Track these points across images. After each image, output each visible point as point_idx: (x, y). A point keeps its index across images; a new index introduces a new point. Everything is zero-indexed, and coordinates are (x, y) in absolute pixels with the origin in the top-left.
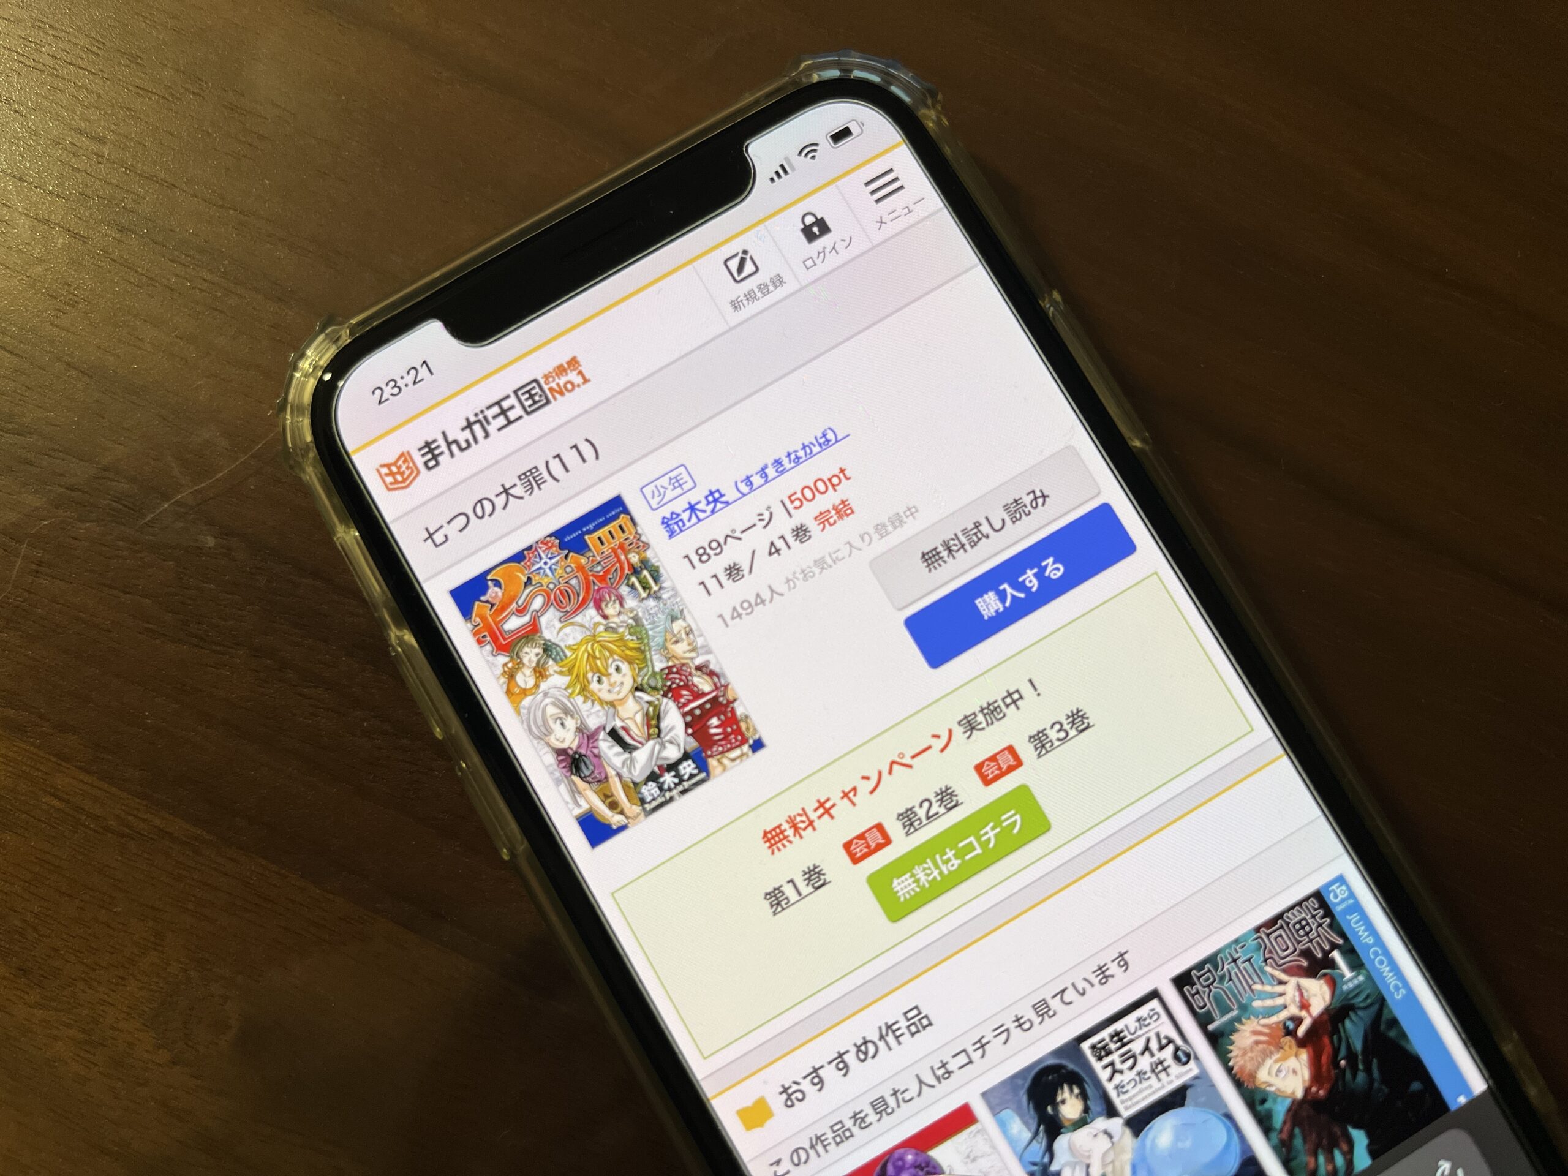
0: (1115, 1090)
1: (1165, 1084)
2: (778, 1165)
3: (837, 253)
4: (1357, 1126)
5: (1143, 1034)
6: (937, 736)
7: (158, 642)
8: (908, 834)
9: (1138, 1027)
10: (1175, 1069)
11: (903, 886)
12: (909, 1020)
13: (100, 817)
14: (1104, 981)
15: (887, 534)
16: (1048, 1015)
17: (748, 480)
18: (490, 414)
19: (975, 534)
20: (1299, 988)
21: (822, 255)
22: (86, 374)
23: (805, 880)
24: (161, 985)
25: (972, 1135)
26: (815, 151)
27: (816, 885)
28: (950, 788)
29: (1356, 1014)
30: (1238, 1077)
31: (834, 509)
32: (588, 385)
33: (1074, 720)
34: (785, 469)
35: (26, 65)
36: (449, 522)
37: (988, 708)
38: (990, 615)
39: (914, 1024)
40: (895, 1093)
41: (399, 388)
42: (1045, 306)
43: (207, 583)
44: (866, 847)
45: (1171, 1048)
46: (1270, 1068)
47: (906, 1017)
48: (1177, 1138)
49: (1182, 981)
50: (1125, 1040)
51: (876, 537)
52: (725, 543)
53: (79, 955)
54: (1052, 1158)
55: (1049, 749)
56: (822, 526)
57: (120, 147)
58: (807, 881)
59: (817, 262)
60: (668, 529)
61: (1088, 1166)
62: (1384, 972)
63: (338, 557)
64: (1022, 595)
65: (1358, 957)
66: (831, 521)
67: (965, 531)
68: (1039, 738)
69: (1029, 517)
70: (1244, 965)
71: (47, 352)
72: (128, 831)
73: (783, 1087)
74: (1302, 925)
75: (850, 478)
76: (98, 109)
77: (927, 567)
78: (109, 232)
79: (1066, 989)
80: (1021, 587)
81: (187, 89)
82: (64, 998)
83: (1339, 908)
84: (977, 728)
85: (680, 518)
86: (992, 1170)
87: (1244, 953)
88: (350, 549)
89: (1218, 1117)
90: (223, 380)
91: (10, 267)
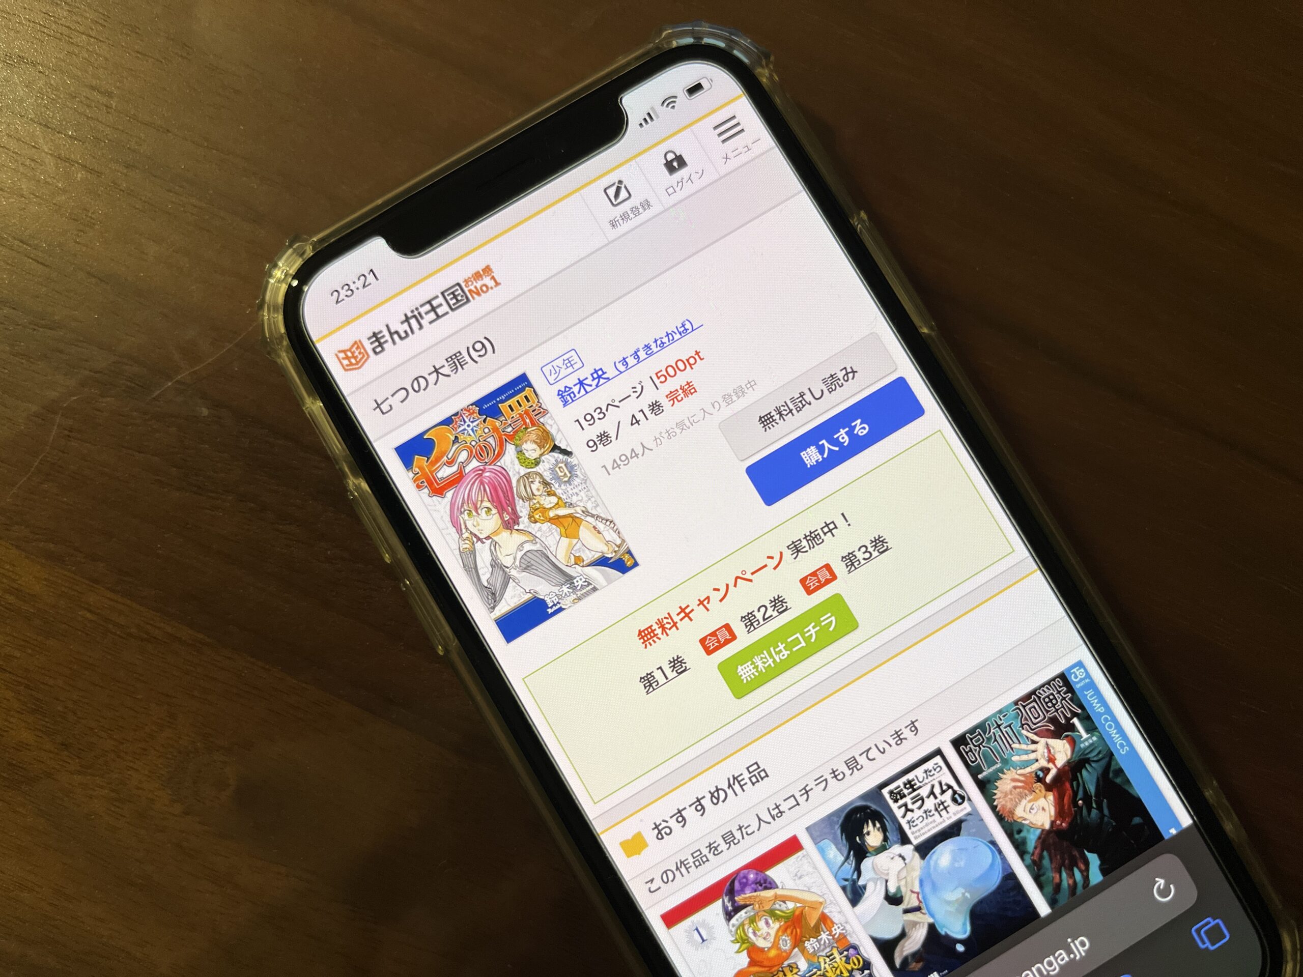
0: (908, 825)
1: (946, 819)
2: (652, 883)
3: (692, 183)
5: (929, 782)
6: (772, 558)
7: (166, 490)
8: (749, 632)
9: (925, 777)
10: (953, 808)
11: (745, 671)
12: (750, 773)
13: (124, 626)
14: (899, 742)
15: (732, 402)
16: (857, 768)
17: (624, 361)
18: (423, 310)
19: (801, 401)
20: (1047, 746)
21: (680, 184)
22: (103, 281)
23: (670, 667)
24: (175, 754)
25: (799, 859)
26: (674, 102)
27: (679, 671)
28: (781, 597)
29: (1091, 765)
30: (1000, 814)
31: (680, 389)
32: (499, 287)
33: (876, 544)
34: (652, 352)
35: (47, 35)
36: (393, 395)
37: (810, 536)
38: (812, 464)
39: (755, 775)
40: (740, 828)
41: (351, 290)
42: (854, 224)
43: (202, 444)
44: (717, 642)
45: (950, 791)
46: (1025, 808)
47: (749, 771)
48: (954, 860)
49: (959, 742)
50: (915, 787)
51: (723, 404)
52: (607, 410)
53: (110, 733)
55: (857, 567)
56: (671, 402)
57: (125, 100)
58: (672, 668)
59: (676, 189)
60: (562, 399)
61: (887, 881)
62: (1112, 734)
63: (307, 424)
64: (837, 449)
65: (1093, 723)
66: (679, 398)
67: (793, 400)
68: (850, 558)
69: (842, 388)
70: (1006, 729)
71: (72, 264)
72: (146, 636)
73: (655, 824)
74: (1051, 699)
75: (703, 359)
76: (105, 69)
77: (763, 427)
78: (117, 168)
79: (870, 748)
80: (836, 442)
81: (177, 54)
82: (99, 766)
83: (1078, 686)
84: (802, 550)
85: (572, 390)
86: (814, 885)
87: (1006, 721)
88: (316, 417)
89: (985, 844)
90: (211, 285)
91: (40, 196)
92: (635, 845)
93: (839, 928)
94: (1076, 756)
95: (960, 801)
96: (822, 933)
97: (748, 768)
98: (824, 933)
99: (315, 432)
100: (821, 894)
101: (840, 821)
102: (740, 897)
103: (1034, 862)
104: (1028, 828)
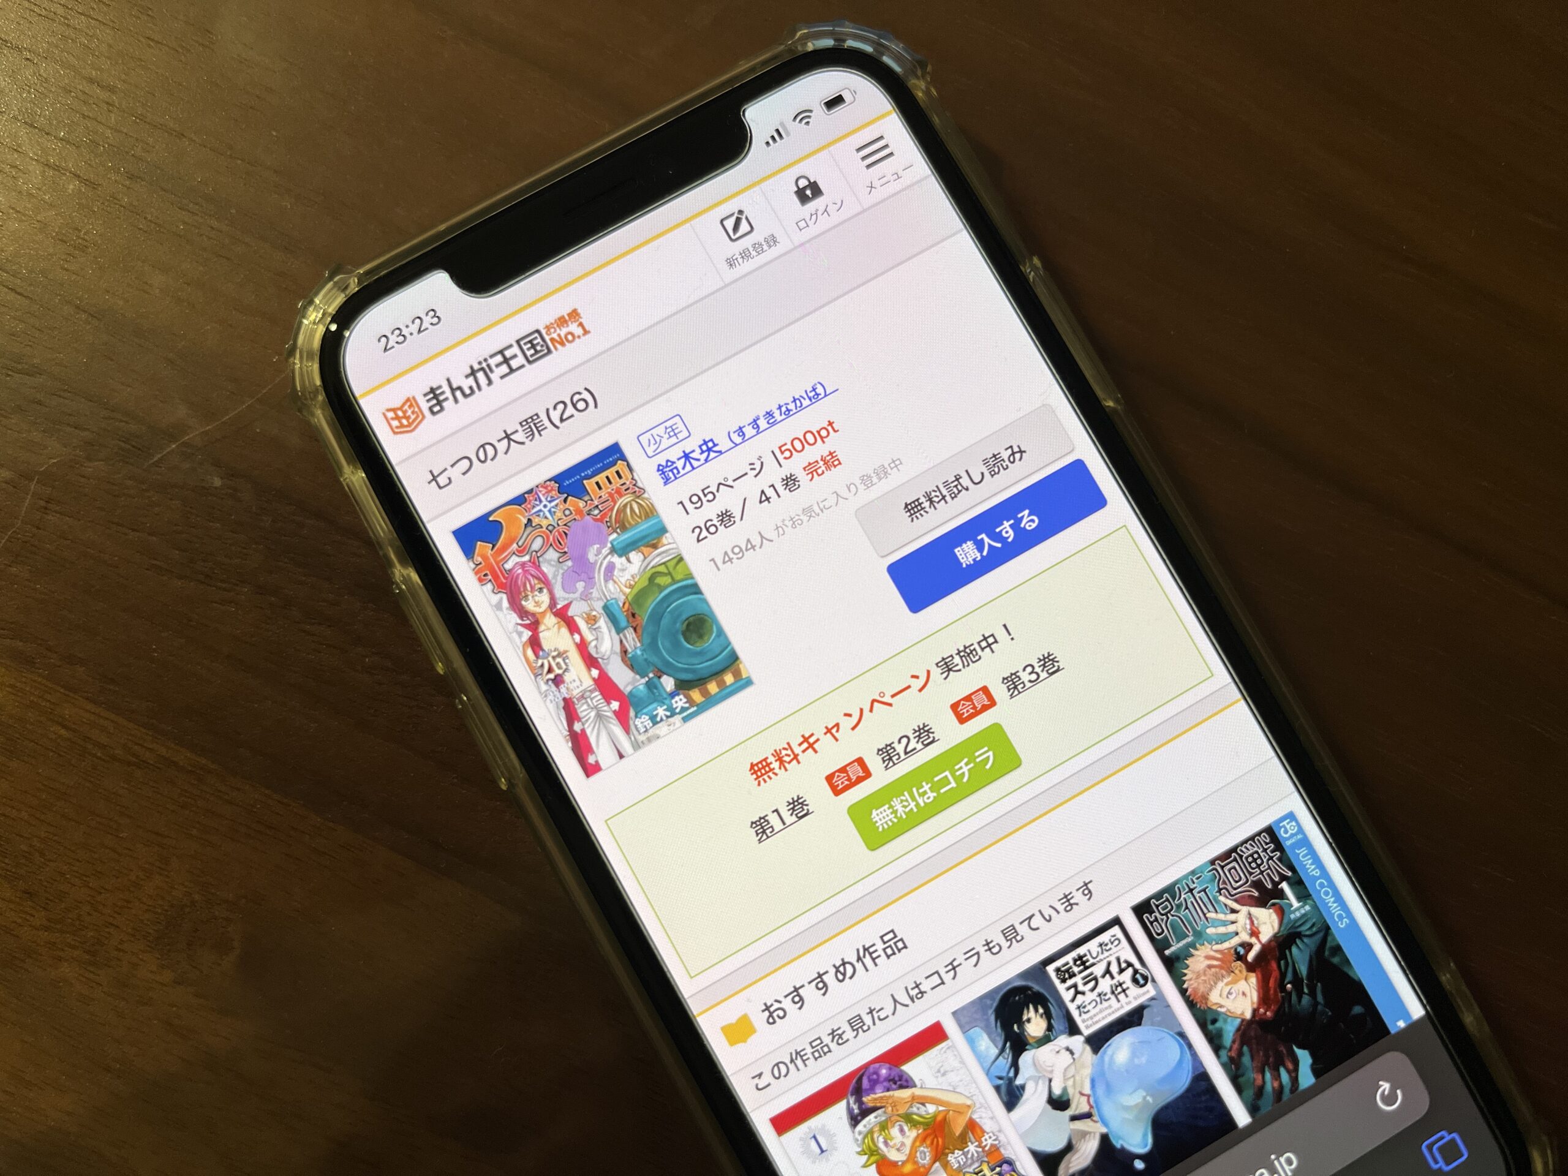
0: (1078, 1011)
1: (1124, 1005)
2: (759, 1078)
3: (829, 215)
5: (1105, 958)
6: (917, 677)
7: (165, 578)
8: (887, 768)
9: (1100, 951)
10: (1133, 991)
11: (881, 817)
12: (885, 943)
13: (106, 746)
14: (1069, 908)
15: (872, 485)
16: (1016, 940)
17: (740, 431)
18: (493, 362)
19: (956, 486)
20: (1250, 916)
21: (814, 217)
22: (95, 317)
23: (789, 810)
24: (166, 908)
25: (942, 1052)
26: (809, 117)
27: (799, 815)
28: (927, 725)
29: (1303, 941)
30: (1191, 999)
31: (822, 460)
32: (587, 336)
33: (1045, 663)
34: (776, 421)
36: (452, 466)
37: (964, 651)
38: (968, 563)
39: (890, 946)
40: (871, 1012)
41: (404, 336)
42: (1026, 271)
43: (212, 522)
44: (847, 780)
45: (1130, 970)
46: (1221, 991)
47: (883, 940)
48: (1134, 1054)
49: (1142, 910)
50: (1087, 964)
51: (861, 487)
52: (718, 491)
53: (85, 879)
55: (1021, 690)
56: (810, 476)
57: (130, 96)
58: (791, 811)
59: (809, 223)
60: (663, 476)
61: (1050, 1080)
62: (1329, 902)
63: (345, 498)
64: (999, 545)
65: (1306, 888)
66: (820, 471)
67: (946, 484)
68: (1012, 680)
69: (1007, 471)
70: (1200, 895)
71: (57, 295)
72: (134, 760)
73: (765, 1004)
74: (1254, 858)
75: (838, 431)
76: (109, 58)
77: (909, 516)
78: (118, 179)
79: (1033, 915)
80: (998, 537)
81: (197, 42)
82: (70, 921)
83: (1288, 843)
84: (954, 669)
85: (675, 465)
86: (961, 1083)
87: (1200, 884)
88: (357, 490)
89: (1173, 1036)
90: (231, 326)
91: (21, 211)
92: (739, 1031)
93: (990, 1137)
94: (1284, 930)
95: (1142, 982)
96: (969, 1144)
97: (882, 937)
98: (972, 1143)
99: (355, 510)
100: (969, 1095)
101: (995, 1005)
102: (869, 1098)
103: (1231, 1059)
104: (1226, 1017)
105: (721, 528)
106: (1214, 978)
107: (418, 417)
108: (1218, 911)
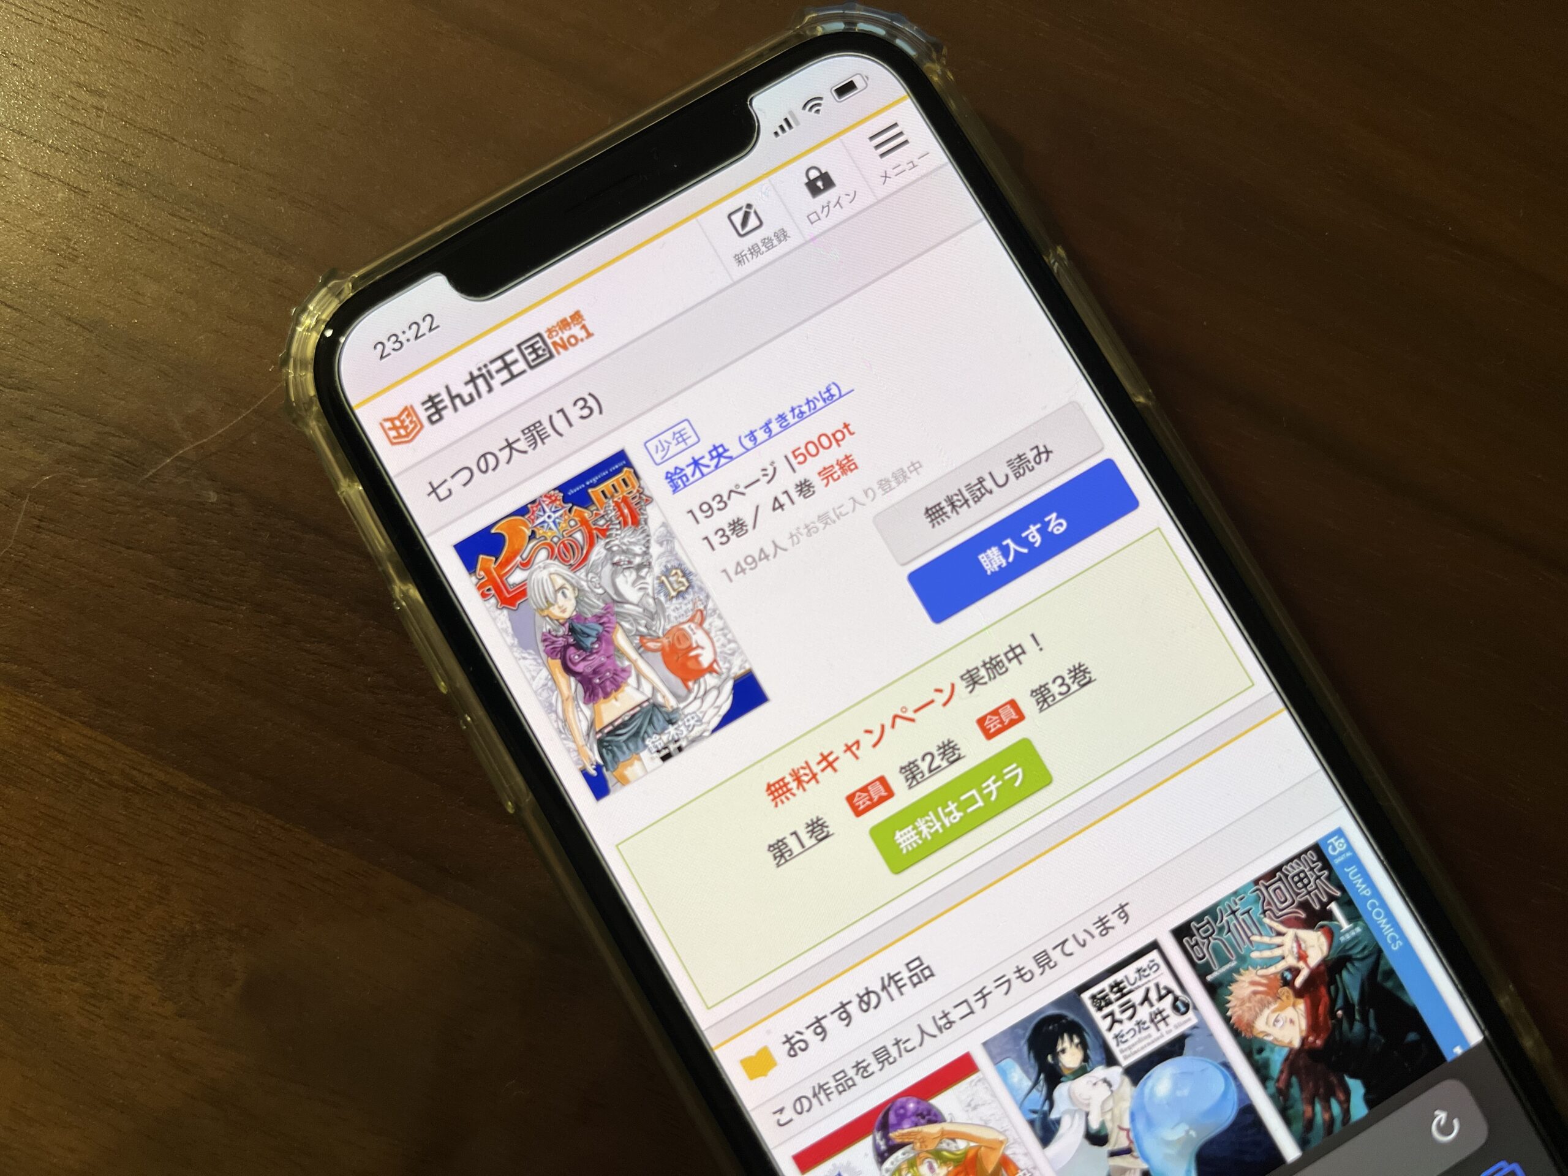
0: (1115, 1040)
1: (1164, 1033)
2: (781, 1113)
3: (841, 207)
4: (1354, 1076)
5: (1143, 985)
6: (940, 691)
7: (161, 597)
8: (910, 787)
9: (1138, 977)
10: (1174, 1019)
11: (905, 838)
12: (911, 971)
13: (104, 771)
14: (1104, 932)
15: (890, 490)
16: (1049, 966)
17: (752, 435)
18: (493, 368)
19: (979, 489)
20: (1297, 939)
21: (827, 208)
22: (87, 329)
23: (808, 832)
24: (166, 938)
25: (973, 1084)
26: (819, 105)
27: (820, 837)
28: (952, 742)
29: (1353, 965)
31: (837, 464)
32: (591, 339)
33: (1076, 674)
34: (789, 424)
35: (24, 18)
36: (453, 477)
37: (990, 663)
38: (993, 570)
39: (916, 974)
40: (897, 1043)
41: (400, 342)
42: (1049, 261)
43: (209, 538)
44: (869, 800)
45: (1170, 998)
46: (1268, 1018)
47: (908, 968)
48: (1176, 1086)
49: (1181, 933)
50: (1125, 991)
51: (879, 492)
52: (729, 498)
53: (84, 909)
54: (1051, 1106)
55: (1051, 703)
56: (825, 481)
57: (119, 100)
58: (810, 833)
59: (821, 216)
60: (671, 484)
61: (1087, 1114)
62: (1380, 924)
63: (342, 512)
64: (1025, 551)
65: (1356, 908)
66: (835, 476)
67: (969, 487)
68: (1041, 693)
69: (1033, 472)
70: (1243, 916)
71: (47, 307)
72: (133, 785)
73: (786, 1036)
74: (1300, 878)
75: (854, 433)
76: (96, 61)
77: (930, 522)
78: (108, 186)
79: (1066, 941)
80: (1024, 542)
81: (187, 42)
82: (69, 952)
83: (1337, 861)
84: (980, 682)
85: (684, 472)
87: (1244, 905)
88: (354, 504)
89: (1216, 1066)
90: (225, 335)
91: (10, 221)
99: (353, 526)
100: (1001, 1130)
101: (1028, 1034)
103: (1280, 1091)
105: (733, 538)
106: (1260, 1005)
107: (416, 426)
108: (1262, 932)
